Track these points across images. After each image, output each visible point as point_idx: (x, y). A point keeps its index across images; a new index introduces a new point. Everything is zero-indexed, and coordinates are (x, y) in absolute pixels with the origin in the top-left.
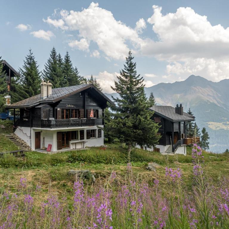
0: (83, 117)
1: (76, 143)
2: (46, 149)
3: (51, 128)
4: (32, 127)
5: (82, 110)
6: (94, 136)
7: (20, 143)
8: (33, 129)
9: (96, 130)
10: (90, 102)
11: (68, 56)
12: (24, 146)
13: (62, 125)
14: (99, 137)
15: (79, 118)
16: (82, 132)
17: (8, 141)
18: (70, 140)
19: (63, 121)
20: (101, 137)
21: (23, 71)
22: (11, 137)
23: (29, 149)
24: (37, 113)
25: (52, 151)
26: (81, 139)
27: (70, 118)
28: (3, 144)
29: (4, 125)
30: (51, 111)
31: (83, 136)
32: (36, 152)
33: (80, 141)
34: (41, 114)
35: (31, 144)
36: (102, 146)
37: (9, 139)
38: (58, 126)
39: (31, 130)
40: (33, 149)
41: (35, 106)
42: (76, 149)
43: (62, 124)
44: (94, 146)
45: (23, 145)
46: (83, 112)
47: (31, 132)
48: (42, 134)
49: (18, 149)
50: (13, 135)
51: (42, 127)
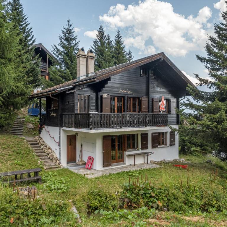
0: (147, 110)
1: (134, 156)
2: (85, 164)
3: (91, 129)
4: (61, 126)
5: (144, 99)
6: (163, 143)
7: (44, 152)
8: (63, 130)
9: (166, 133)
10: (158, 86)
11: (120, 36)
12: (49, 158)
13: (111, 123)
14: (171, 145)
15: (139, 112)
16: (144, 136)
17: (27, 148)
18: (125, 151)
19: (113, 117)
20: (174, 144)
21: (58, 50)
22: (35, 141)
23: (57, 164)
24: (68, 102)
25: (94, 168)
26: (143, 148)
27: (124, 112)
28: (17, 153)
29: (33, 123)
30: (92, 98)
31: (147, 144)
32: (68, 169)
33: (140, 151)
34: (74, 103)
35: (60, 154)
36: (176, 160)
37: (29, 146)
38: (104, 124)
39: (60, 132)
40: (64, 163)
41: (66, 91)
42: (134, 165)
43: (111, 121)
44: (164, 160)
45: (49, 156)
46: (147, 102)
47: (60, 135)
48: (78, 138)
49: (37, 163)
50: (38, 139)
51: (76, 127)
